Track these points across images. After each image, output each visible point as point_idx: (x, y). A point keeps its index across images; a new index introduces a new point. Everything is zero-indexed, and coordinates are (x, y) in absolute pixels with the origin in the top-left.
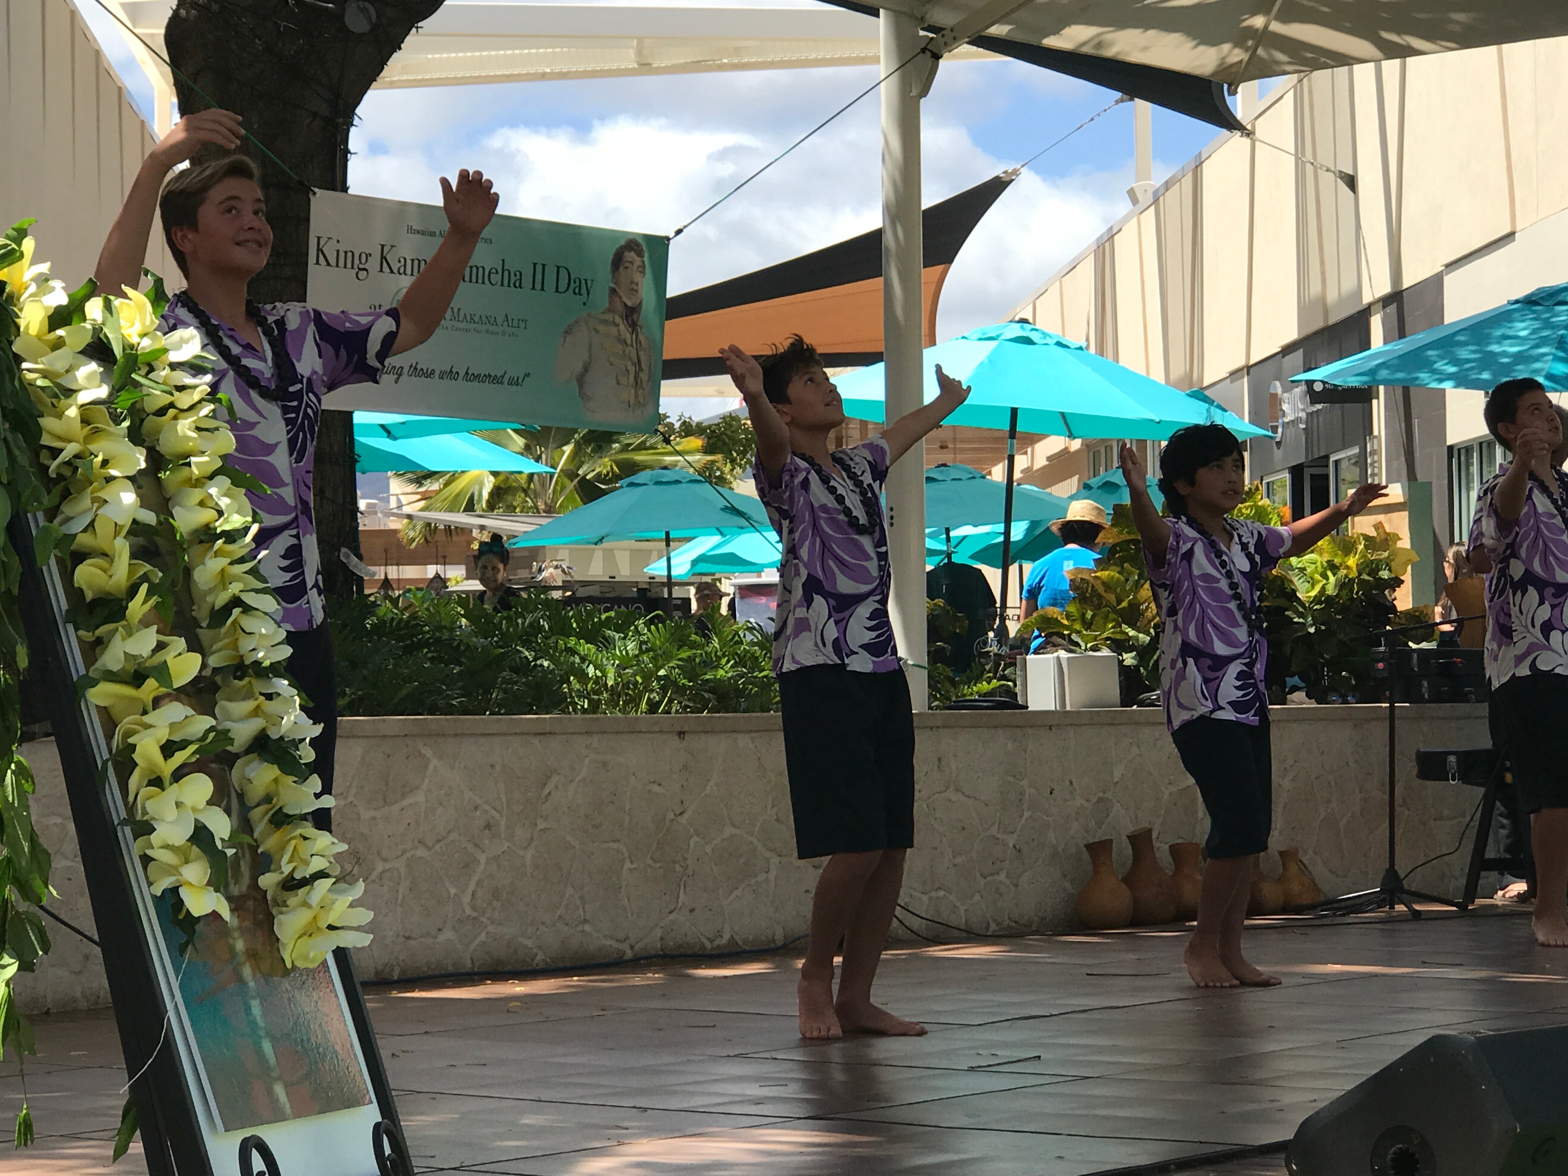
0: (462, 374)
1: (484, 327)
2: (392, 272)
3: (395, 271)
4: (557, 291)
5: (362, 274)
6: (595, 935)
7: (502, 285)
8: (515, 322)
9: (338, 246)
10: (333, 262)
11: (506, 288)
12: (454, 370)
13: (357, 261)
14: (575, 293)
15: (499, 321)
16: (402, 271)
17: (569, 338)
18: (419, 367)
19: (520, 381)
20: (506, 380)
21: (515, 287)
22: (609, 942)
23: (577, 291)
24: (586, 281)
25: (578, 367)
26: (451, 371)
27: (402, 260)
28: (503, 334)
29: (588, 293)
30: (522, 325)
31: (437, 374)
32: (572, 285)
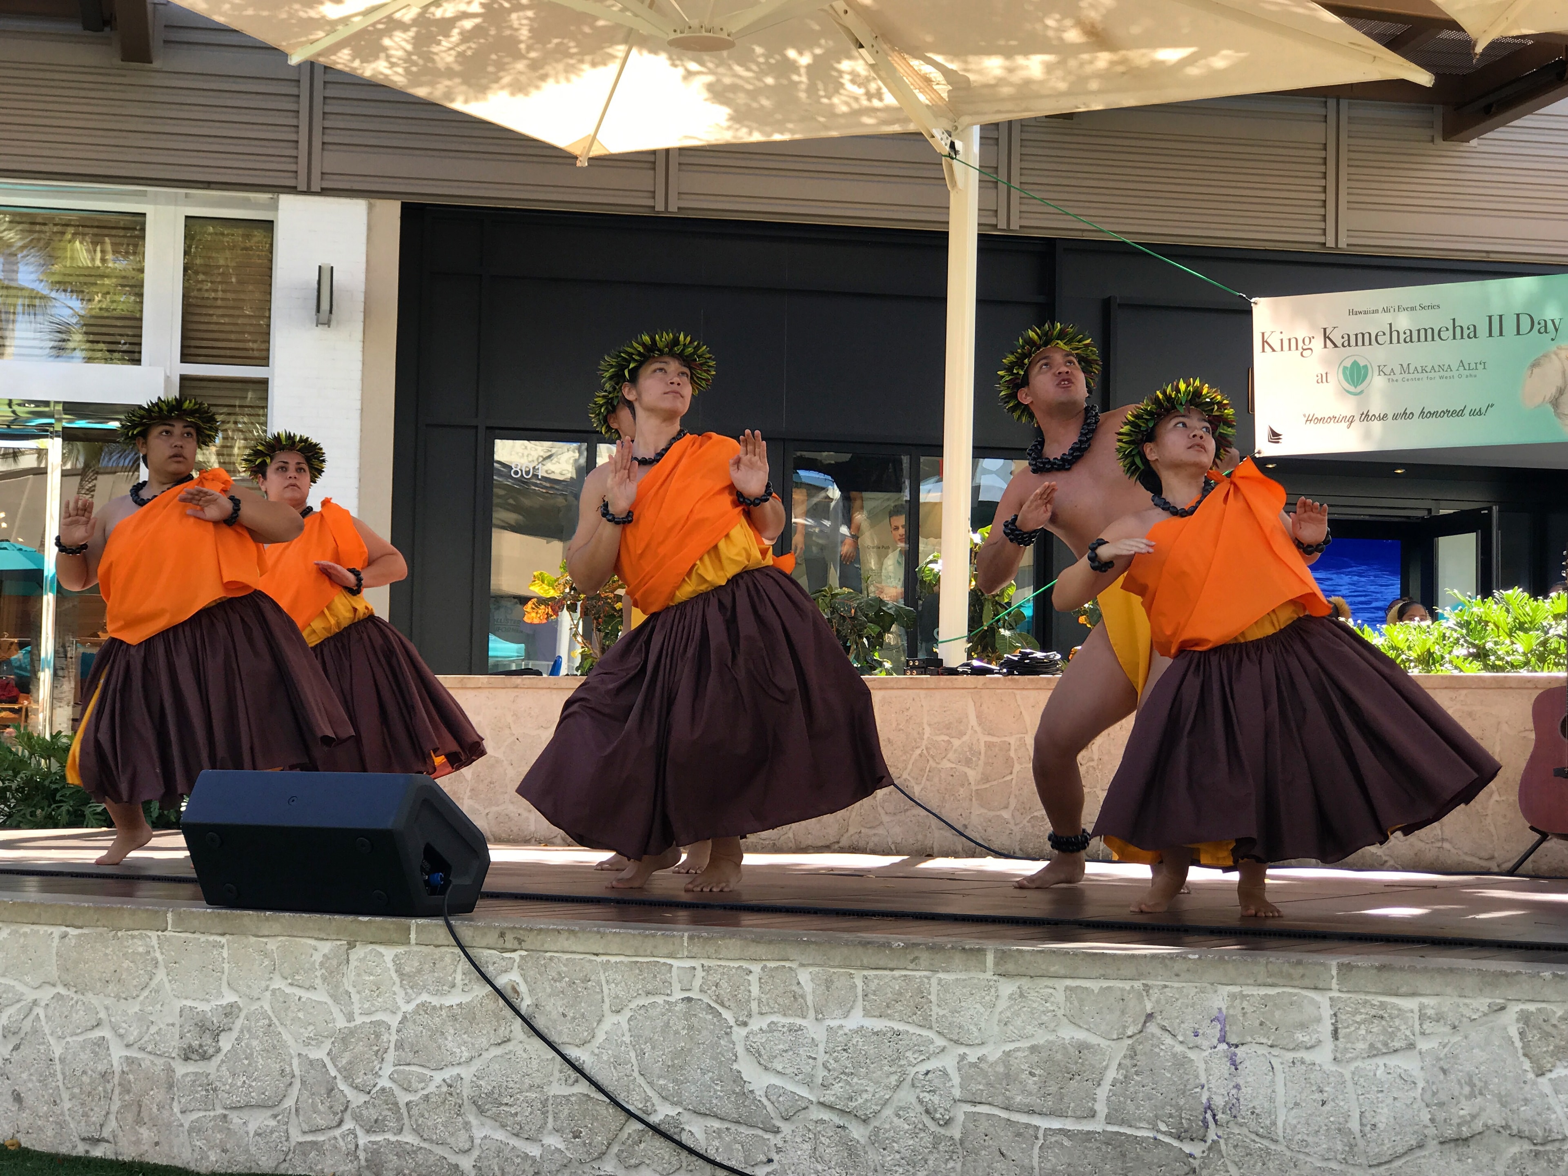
0: (1417, 414)
1: (1437, 375)
2: (1336, 346)
3: (1339, 344)
4: (1518, 333)
5: (1305, 353)
6: (1453, 851)
7: (1454, 338)
8: (1473, 366)
9: (1281, 336)
10: (1277, 347)
11: (1458, 341)
12: (1408, 412)
13: (1300, 344)
14: (1539, 332)
15: (1454, 368)
16: (1346, 344)
17: (1536, 371)
18: (1371, 414)
19: (1483, 411)
20: (1467, 412)
21: (1469, 337)
22: (1468, 859)
23: (1542, 330)
24: (1553, 321)
25: (1552, 391)
26: (1405, 413)
27: (1346, 337)
28: (1460, 376)
29: (1557, 330)
30: (1480, 367)
31: (1390, 416)
32: (1537, 327)
